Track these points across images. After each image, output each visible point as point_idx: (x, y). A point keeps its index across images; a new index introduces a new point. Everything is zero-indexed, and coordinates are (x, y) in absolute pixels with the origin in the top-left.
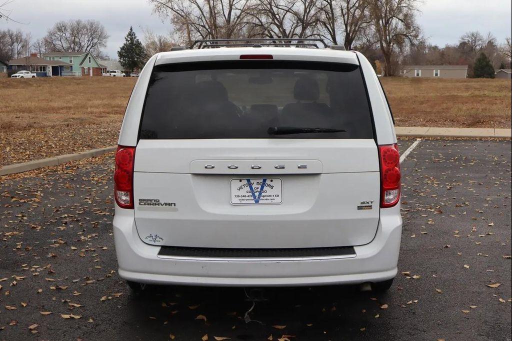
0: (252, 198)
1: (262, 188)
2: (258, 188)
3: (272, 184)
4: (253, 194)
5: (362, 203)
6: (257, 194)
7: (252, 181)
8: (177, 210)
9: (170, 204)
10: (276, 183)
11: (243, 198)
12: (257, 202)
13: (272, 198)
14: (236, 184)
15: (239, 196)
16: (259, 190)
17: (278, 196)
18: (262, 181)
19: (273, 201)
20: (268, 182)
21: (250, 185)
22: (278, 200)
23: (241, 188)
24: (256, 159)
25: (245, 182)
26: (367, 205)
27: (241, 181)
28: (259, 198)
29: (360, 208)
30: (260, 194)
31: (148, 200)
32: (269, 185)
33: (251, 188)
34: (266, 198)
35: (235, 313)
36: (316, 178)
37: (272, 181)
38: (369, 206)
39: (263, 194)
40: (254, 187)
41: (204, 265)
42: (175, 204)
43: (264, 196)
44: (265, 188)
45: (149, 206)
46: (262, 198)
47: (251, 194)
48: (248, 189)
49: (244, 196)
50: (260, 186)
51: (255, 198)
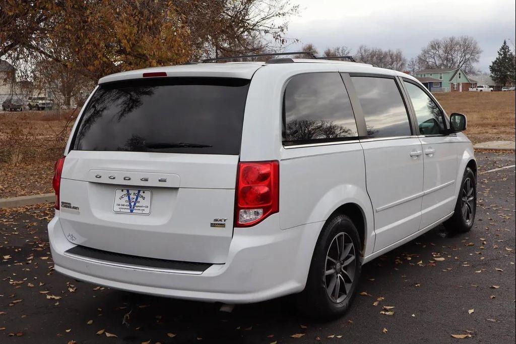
0: (129, 207)
1: (137, 199)
2: (134, 198)
3: (144, 195)
4: (130, 204)
5: (216, 220)
6: (132, 204)
7: (130, 192)
8: (79, 213)
9: (76, 208)
10: (147, 194)
11: (123, 207)
12: (132, 211)
13: (143, 208)
14: (119, 193)
15: (119, 205)
16: (134, 200)
17: (147, 207)
18: (137, 192)
19: (144, 212)
20: (141, 193)
21: (129, 195)
22: (147, 211)
23: (122, 197)
24: (128, 170)
25: (125, 192)
26: (220, 222)
27: (122, 191)
28: (134, 208)
29: (213, 225)
30: (135, 204)
32: (142, 197)
33: (129, 198)
34: (138, 208)
36: (173, 193)
37: (144, 192)
38: (222, 224)
39: (137, 204)
40: (131, 196)
42: (78, 208)
43: (137, 207)
44: (139, 199)
45: (66, 208)
46: (135, 208)
47: (128, 204)
48: (127, 198)
49: (124, 205)
50: (135, 197)
51: (131, 207)
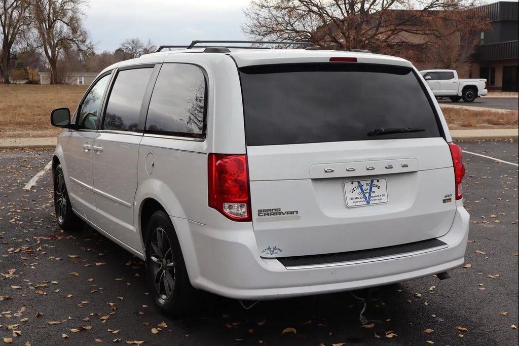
0: (364, 200)
1: (371, 189)
2: (367, 189)
3: (378, 184)
4: (364, 195)
5: (446, 196)
6: (367, 195)
7: (362, 183)
8: (299, 218)
9: (292, 213)
10: (382, 183)
11: (357, 200)
12: (368, 203)
13: (380, 198)
14: (349, 186)
15: (352, 199)
16: (368, 191)
17: (384, 195)
18: (369, 182)
19: (382, 201)
20: (375, 182)
21: (360, 186)
22: (384, 199)
23: (353, 190)
24: (369, 160)
25: (356, 184)
26: (449, 198)
27: (352, 183)
28: (369, 199)
29: (444, 201)
30: (370, 195)
31: (268, 210)
32: (376, 186)
33: (362, 189)
34: (374, 198)
35: (310, 322)
36: (413, 176)
37: (378, 181)
39: (372, 195)
40: (364, 187)
41: (334, 271)
42: (297, 212)
43: (373, 197)
44: (373, 189)
45: (270, 216)
46: (371, 198)
47: (362, 196)
48: (359, 190)
49: (357, 198)
50: (369, 187)
51: (366, 199)
